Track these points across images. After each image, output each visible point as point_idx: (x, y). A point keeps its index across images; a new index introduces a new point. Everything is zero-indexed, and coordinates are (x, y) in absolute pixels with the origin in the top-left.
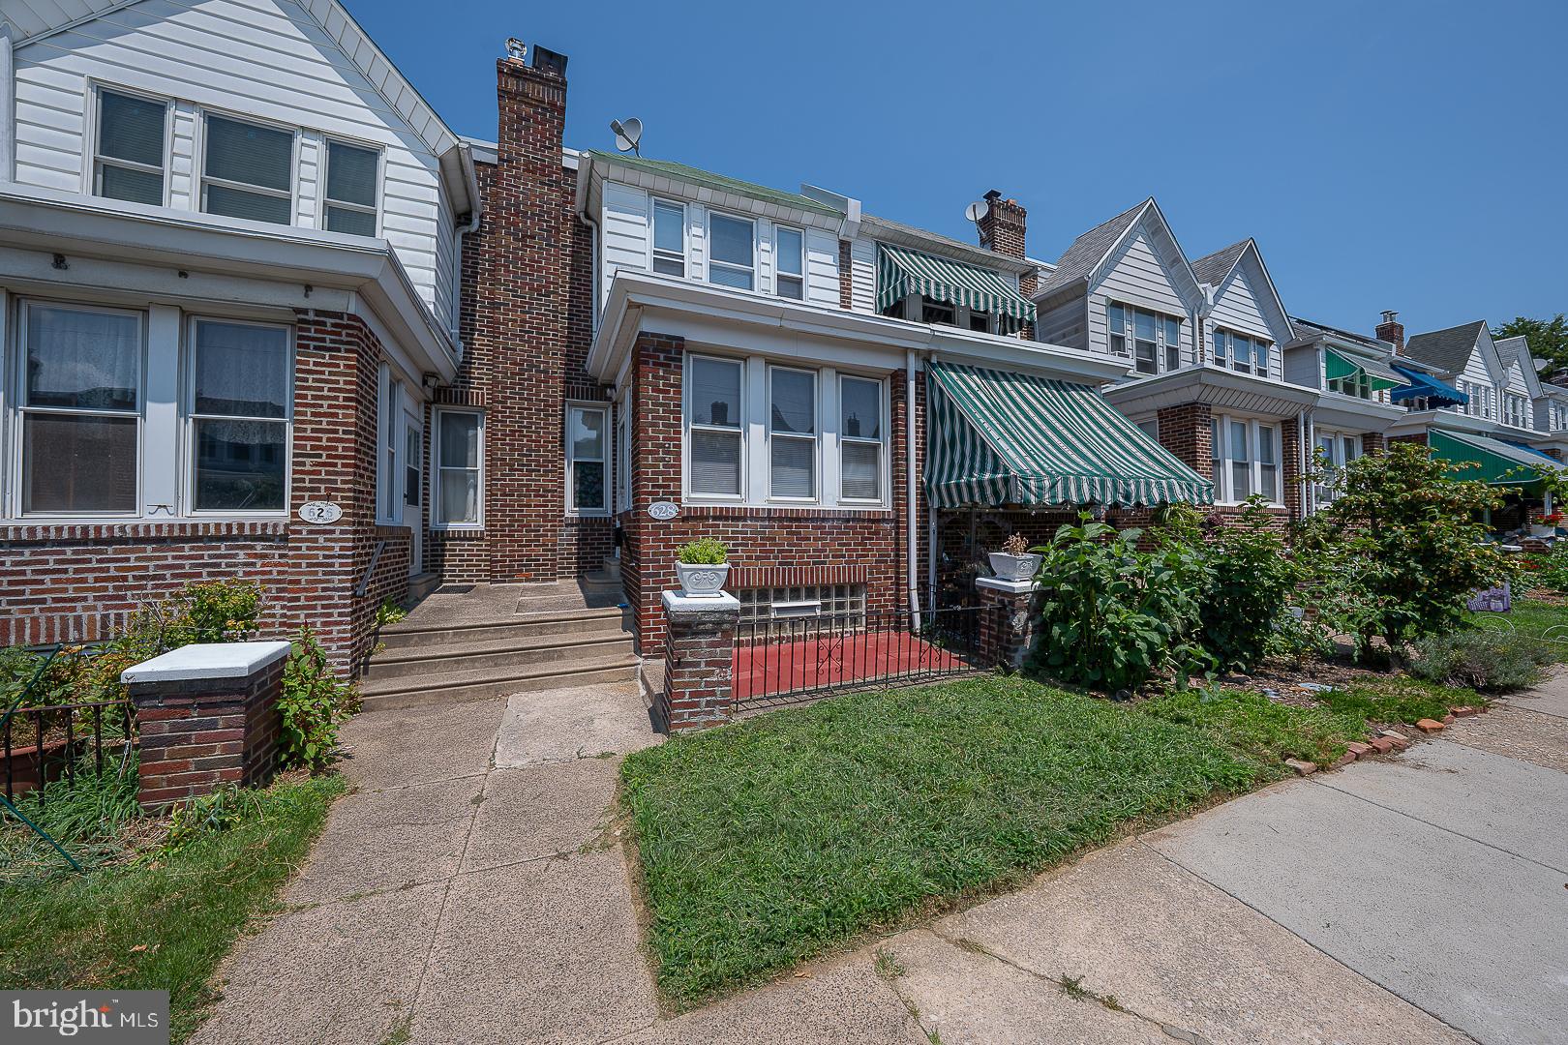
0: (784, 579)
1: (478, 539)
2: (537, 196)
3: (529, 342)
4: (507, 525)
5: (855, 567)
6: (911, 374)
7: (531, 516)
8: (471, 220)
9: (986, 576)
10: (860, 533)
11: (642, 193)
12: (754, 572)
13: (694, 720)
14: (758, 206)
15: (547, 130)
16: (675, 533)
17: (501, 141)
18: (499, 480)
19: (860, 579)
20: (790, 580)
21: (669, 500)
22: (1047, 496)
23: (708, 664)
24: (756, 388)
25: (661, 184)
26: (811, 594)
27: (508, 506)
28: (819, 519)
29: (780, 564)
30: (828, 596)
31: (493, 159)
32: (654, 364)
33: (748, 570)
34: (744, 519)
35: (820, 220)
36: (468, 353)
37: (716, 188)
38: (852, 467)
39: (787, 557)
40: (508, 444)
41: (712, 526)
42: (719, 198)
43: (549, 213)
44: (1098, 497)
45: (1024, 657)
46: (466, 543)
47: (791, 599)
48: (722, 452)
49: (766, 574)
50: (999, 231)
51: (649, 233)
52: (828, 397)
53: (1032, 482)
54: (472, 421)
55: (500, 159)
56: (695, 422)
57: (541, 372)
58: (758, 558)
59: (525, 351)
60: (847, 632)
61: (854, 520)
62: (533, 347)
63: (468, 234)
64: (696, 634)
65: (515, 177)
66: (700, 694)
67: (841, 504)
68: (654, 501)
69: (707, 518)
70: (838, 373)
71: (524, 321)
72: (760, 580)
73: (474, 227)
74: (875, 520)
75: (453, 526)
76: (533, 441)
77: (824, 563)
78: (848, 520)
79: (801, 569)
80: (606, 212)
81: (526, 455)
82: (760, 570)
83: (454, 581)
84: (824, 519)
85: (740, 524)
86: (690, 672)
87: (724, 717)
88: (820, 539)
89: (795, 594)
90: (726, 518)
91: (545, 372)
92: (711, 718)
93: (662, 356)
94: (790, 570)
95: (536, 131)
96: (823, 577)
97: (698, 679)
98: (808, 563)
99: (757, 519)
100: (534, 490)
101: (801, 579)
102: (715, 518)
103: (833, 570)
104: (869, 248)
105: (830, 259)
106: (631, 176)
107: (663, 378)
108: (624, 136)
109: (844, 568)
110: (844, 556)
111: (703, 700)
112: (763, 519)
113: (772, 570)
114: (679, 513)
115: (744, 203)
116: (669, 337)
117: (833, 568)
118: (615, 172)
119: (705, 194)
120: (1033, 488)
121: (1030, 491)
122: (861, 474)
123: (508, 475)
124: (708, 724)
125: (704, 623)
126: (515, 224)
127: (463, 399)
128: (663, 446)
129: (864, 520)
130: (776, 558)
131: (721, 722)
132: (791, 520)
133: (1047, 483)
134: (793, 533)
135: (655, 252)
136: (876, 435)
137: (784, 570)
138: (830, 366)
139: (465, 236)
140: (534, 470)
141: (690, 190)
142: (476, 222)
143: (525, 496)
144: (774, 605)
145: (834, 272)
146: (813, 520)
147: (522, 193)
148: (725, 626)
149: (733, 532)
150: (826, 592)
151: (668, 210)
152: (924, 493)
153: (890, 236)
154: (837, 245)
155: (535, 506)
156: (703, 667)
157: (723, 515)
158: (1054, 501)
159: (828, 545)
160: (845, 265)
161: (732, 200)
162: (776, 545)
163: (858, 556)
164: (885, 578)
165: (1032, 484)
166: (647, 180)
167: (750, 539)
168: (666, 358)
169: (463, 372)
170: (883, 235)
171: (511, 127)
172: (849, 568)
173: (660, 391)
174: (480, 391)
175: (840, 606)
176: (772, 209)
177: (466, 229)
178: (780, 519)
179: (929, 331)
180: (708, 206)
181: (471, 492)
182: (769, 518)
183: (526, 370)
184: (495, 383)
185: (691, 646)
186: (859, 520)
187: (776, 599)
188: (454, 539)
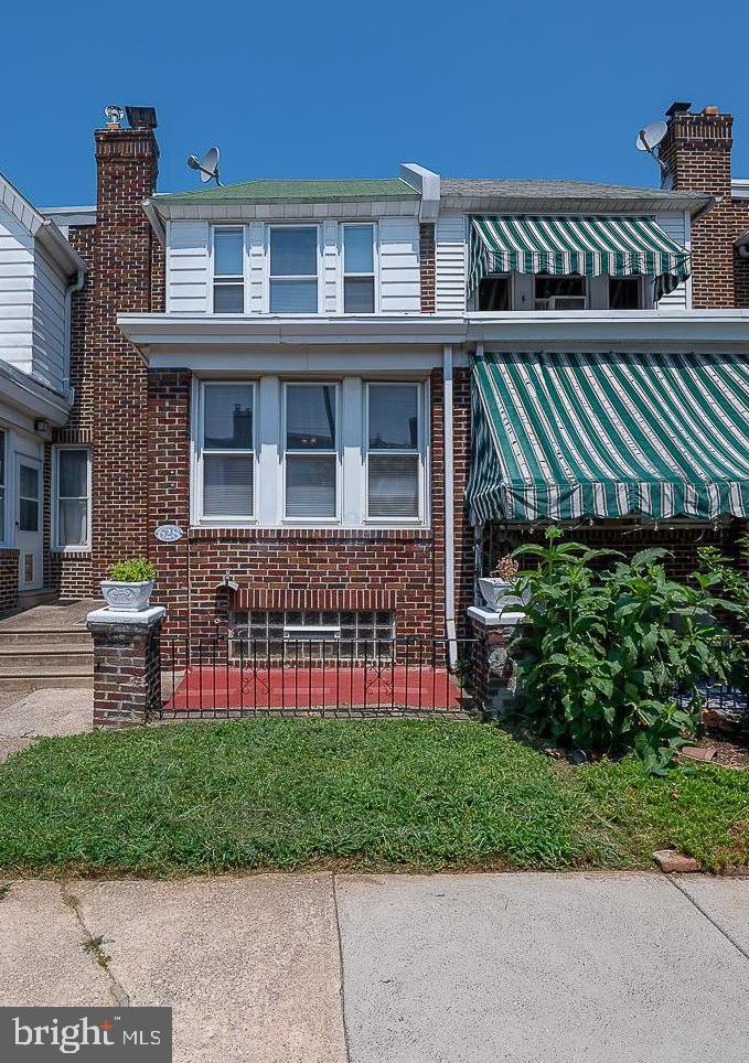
0: (296, 602)
1: (86, 560)
2: (128, 246)
3: (123, 381)
4: (105, 548)
5: (380, 593)
6: (448, 372)
7: (125, 539)
8: (77, 279)
9: (478, 606)
10: (388, 555)
11: (201, 224)
12: (263, 594)
13: (113, 719)
14: (320, 210)
15: (137, 182)
16: (180, 554)
17: (99, 203)
18: (100, 507)
19: (386, 605)
20: (302, 603)
21: (174, 523)
22: (554, 509)
23: (123, 671)
24: (269, 408)
25: (219, 212)
26: (330, 618)
27: (106, 530)
28: (337, 539)
29: (291, 586)
30: (350, 621)
31: (92, 220)
32: (161, 397)
33: (257, 592)
34: (253, 540)
35: (393, 207)
36: (78, 397)
37: (272, 202)
38: (382, 482)
39: (298, 579)
40: (106, 475)
41: (219, 548)
42: (278, 211)
43: (139, 259)
44: (645, 509)
45: (506, 702)
46: (77, 563)
47: (307, 624)
48: (234, 475)
49: (276, 596)
50: (682, 155)
51: (209, 262)
52: (353, 408)
53: (530, 494)
54: (82, 456)
55: (98, 220)
56: (206, 447)
57: (134, 407)
58: (267, 580)
59: (120, 390)
60: (370, 663)
61: (379, 540)
62: (126, 385)
63: (76, 291)
64: (112, 643)
65: (110, 233)
66: (118, 697)
67: (368, 523)
68: (161, 524)
69: (215, 540)
70: (364, 381)
71: (119, 363)
72: (270, 601)
73: (80, 286)
74: (407, 540)
75: (69, 549)
76: (126, 471)
77: (343, 587)
78: (372, 541)
79: (315, 592)
80: (169, 252)
81: (120, 484)
82: (270, 592)
83: (68, 596)
84: (342, 540)
85: (249, 545)
86: (108, 676)
87: (139, 720)
88: (337, 561)
89: (312, 618)
90: (235, 540)
91: (137, 406)
92: (128, 720)
93: (168, 388)
94: (302, 593)
95: (128, 185)
96: (341, 602)
97: (114, 683)
98: (324, 587)
99: (267, 540)
100: (127, 516)
101: (315, 602)
102: (223, 540)
103: (352, 595)
104: (460, 224)
105: (408, 248)
106: (190, 211)
107: (169, 409)
108: (201, 169)
109: (366, 593)
110: (367, 580)
111: (121, 703)
112: (273, 540)
113: (283, 592)
114: (184, 536)
115: (304, 210)
116: (173, 370)
117: (354, 593)
118: (175, 212)
119: (263, 211)
120: (531, 501)
121: (527, 504)
122: (392, 490)
123: (106, 502)
124: (124, 724)
125: (117, 634)
126: (111, 276)
127: (74, 438)
128: (169, 473)
129: (392, 541)
130: (288, 580)
131: (136, 724)
132: (304, 541)
133: (554, 494)
134: (306, 555)
135: (215, 280)
136: (414, 445)
137: (296, 593)
138: (353, 375)
139: (75, 294)
140: (127, 498)
141: (247, 211)
142: (81, 280)
143: (120, 521)
144: (286, 628)
145: (414, 261)
146: (329, 541)
147: (116, 246)
148: (136, 638)
149: (241, 554)
150: (347, 617)
151: (227, 237)
152: (465, 508)
153: (485, 205)
154: (418, 229)
155: (129, 530)
156: (119, 673)
157: (231, 537)
158: (566, 515)
159: (348, 567)
160: (427, 249)
161: (290, 211)
162: (287, 567)
163: (384, 580)
164: (419, 606)
165: (530, 496)
166: (204, 211)
167: (259, 560)
168: (171, 390)
169: (74, 415)
170: (476, 205)
171: (108, 187)
172: (373, 593)
173: (166, 422)
174: (86, 431)
175: (365, 634)
176: (337, 209)
177: (73, 288)
178: (292, 540)
179: (461, 321)
180: (268, 221)
181: (84, 518)
182: (280, 540)
183: (121, 407)
184: (97, 420)
185: (109, 653)
186: (386, 540)
187: (290, 622)
188: (68, 560)
